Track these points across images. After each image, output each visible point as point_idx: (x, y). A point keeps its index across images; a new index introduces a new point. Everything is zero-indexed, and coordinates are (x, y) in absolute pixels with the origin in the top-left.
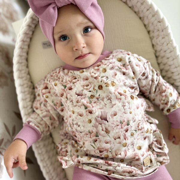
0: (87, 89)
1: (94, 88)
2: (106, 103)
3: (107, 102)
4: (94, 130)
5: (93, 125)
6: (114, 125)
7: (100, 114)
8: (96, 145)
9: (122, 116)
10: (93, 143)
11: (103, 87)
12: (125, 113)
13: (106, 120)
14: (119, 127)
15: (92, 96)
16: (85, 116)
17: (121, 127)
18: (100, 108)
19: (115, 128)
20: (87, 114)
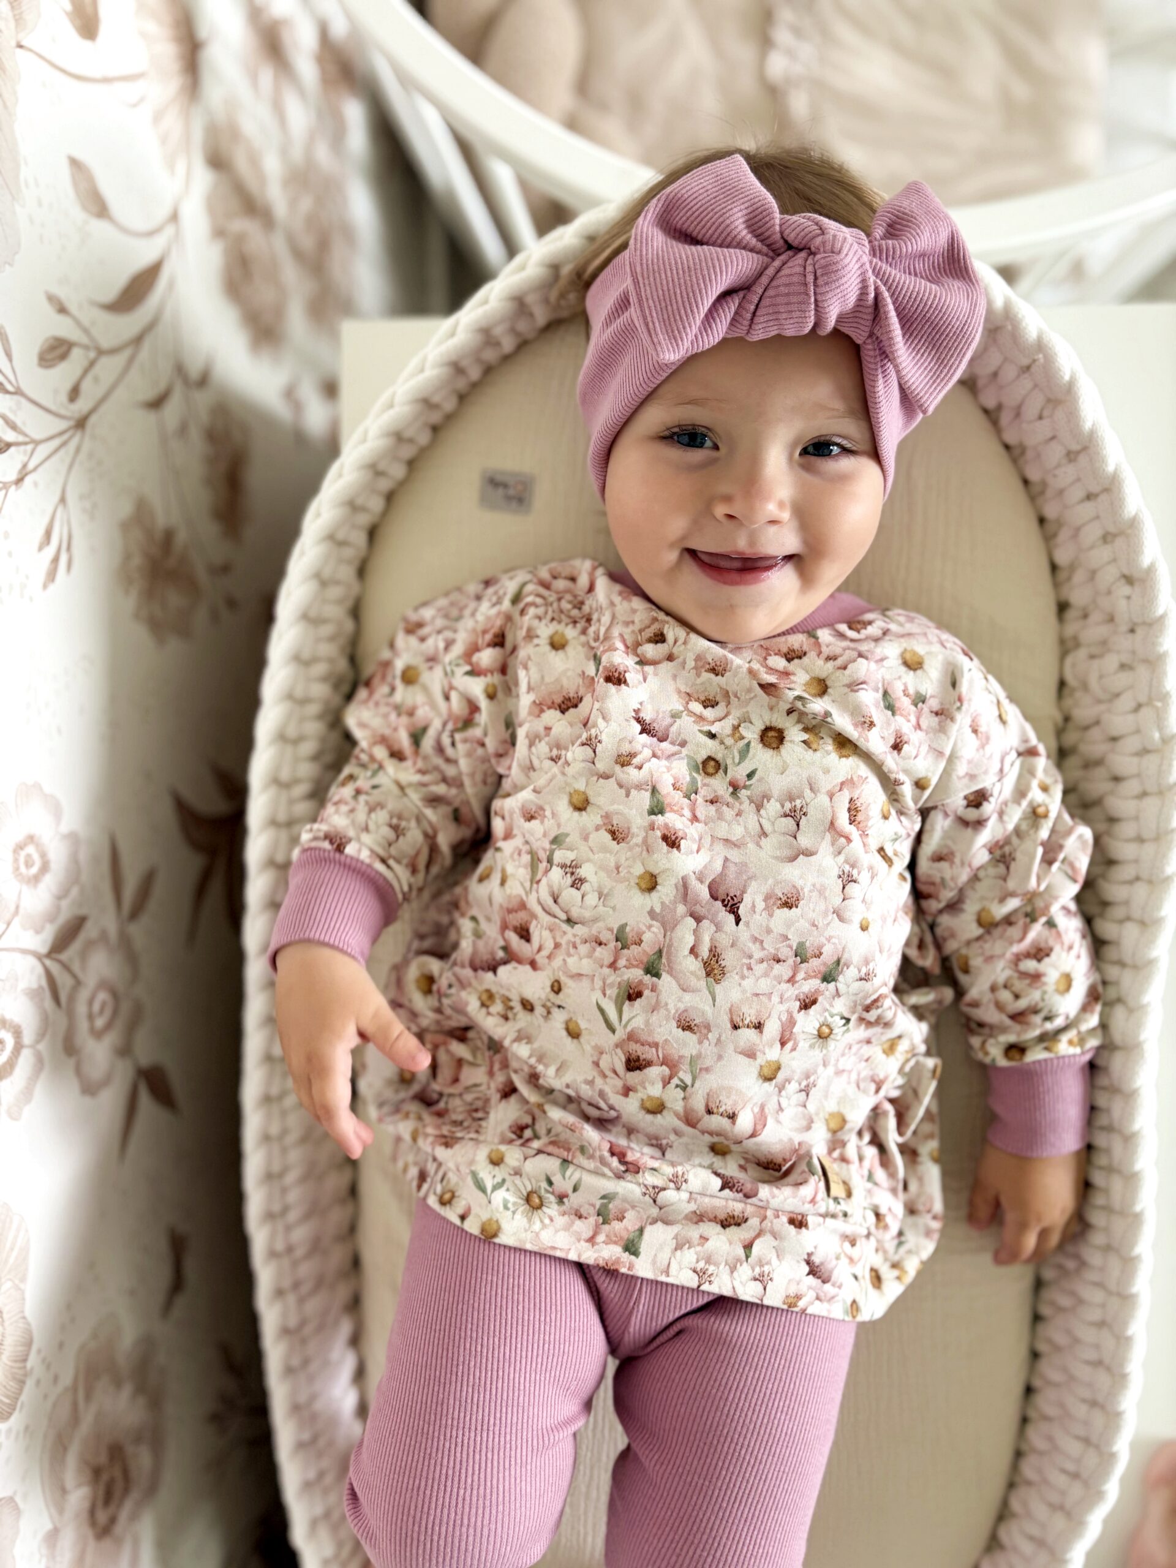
0: (701, 718)
1: (736, 728)
2: (767, 827)
3: (773, 824)
4: (652, 936)
5: (658, 910)
6: (763, 949)
7: (718, 866)
8: (625, 1018)
9: (821, 923)
10: (616, 1003)
11: (787, 738)
12: (841, 919)
13: (733, 910)
14: (783, 970)
15: (711, 766)
16: (637, 845)
17: (790, 974)
18: (726, 840)
19: (760, 969)
20: (650, 841)
